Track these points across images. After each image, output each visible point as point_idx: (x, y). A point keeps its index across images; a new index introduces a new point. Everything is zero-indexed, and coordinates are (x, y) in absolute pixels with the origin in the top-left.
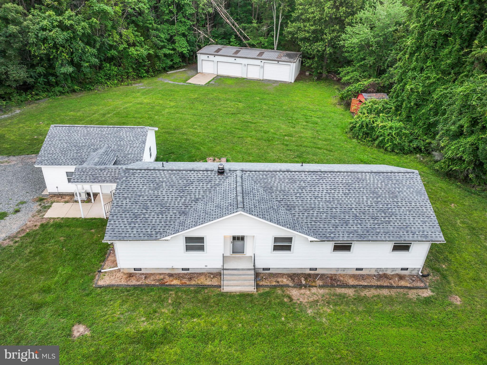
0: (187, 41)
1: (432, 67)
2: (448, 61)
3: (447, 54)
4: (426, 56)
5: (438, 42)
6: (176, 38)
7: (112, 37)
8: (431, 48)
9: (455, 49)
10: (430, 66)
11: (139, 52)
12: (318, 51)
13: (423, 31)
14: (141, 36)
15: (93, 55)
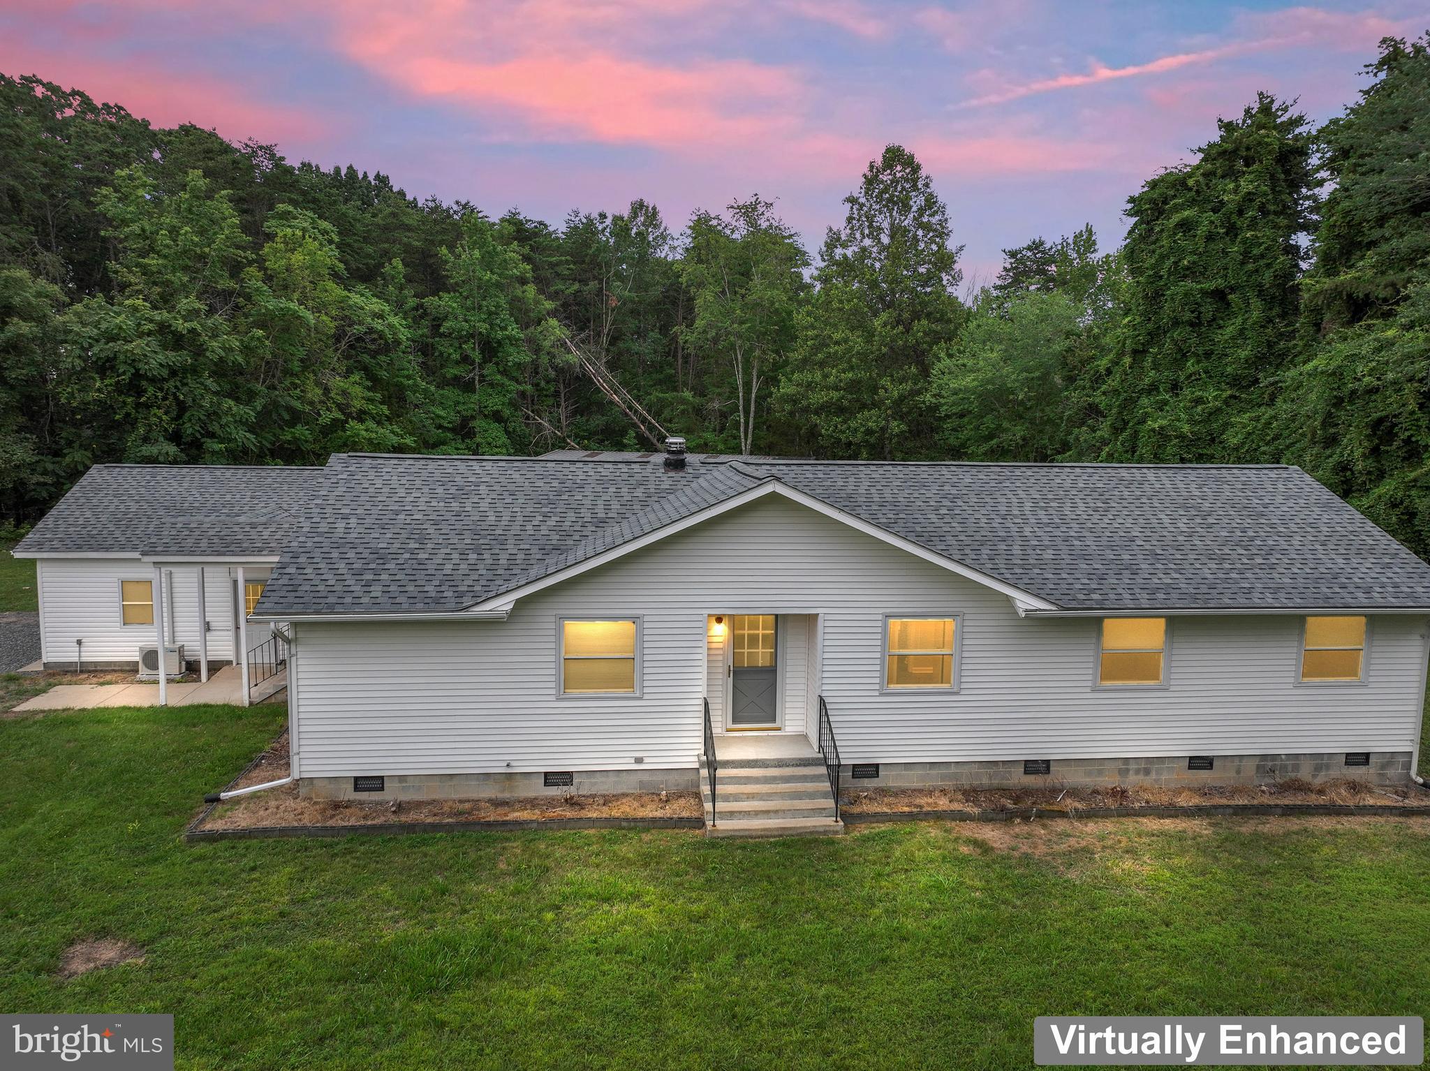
0: (507, 432)
1: (1204, 376)
2: (1243, 354)
3: (1233, 338)
4: (1180, 350)
5: (1203, 309)
6: (478, 424)
7: (302, 391)
8: (1188, 329)
9: (1250, 322)
10: (1194, 373)
11: (374, 435)
12: (869, 432)
13: (1157, 293)
14: (381, 403)
15: (242, 422)
